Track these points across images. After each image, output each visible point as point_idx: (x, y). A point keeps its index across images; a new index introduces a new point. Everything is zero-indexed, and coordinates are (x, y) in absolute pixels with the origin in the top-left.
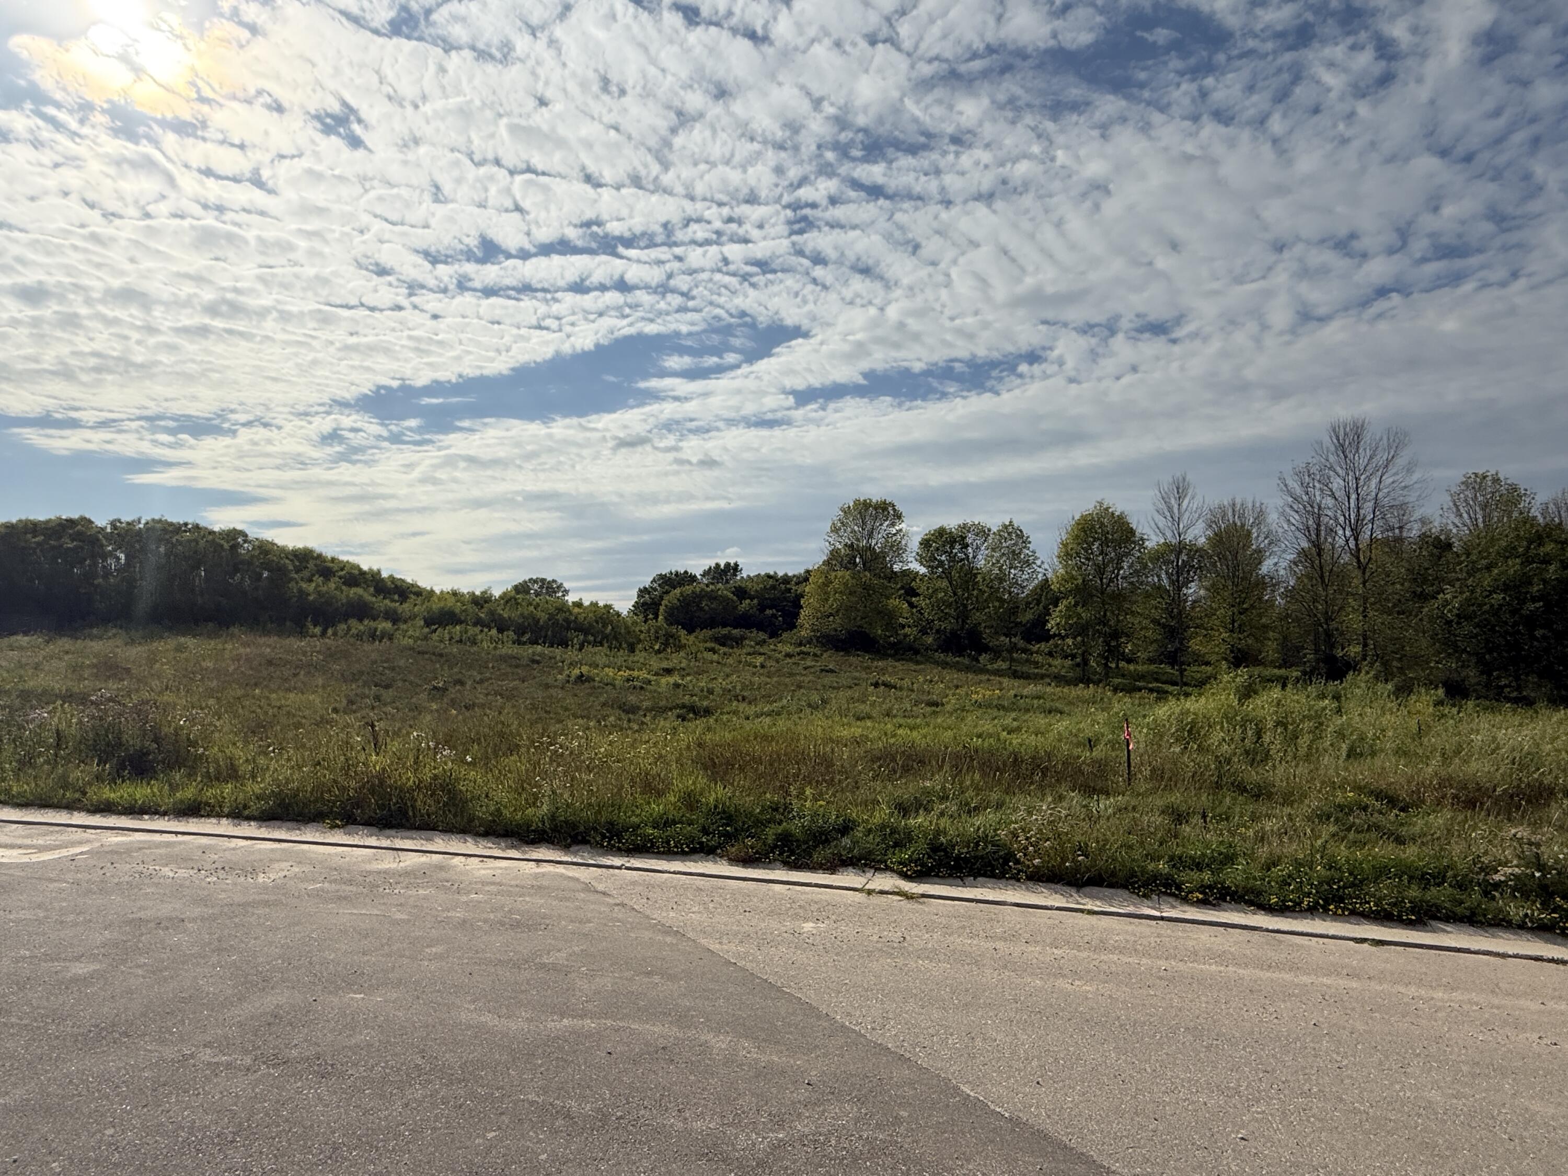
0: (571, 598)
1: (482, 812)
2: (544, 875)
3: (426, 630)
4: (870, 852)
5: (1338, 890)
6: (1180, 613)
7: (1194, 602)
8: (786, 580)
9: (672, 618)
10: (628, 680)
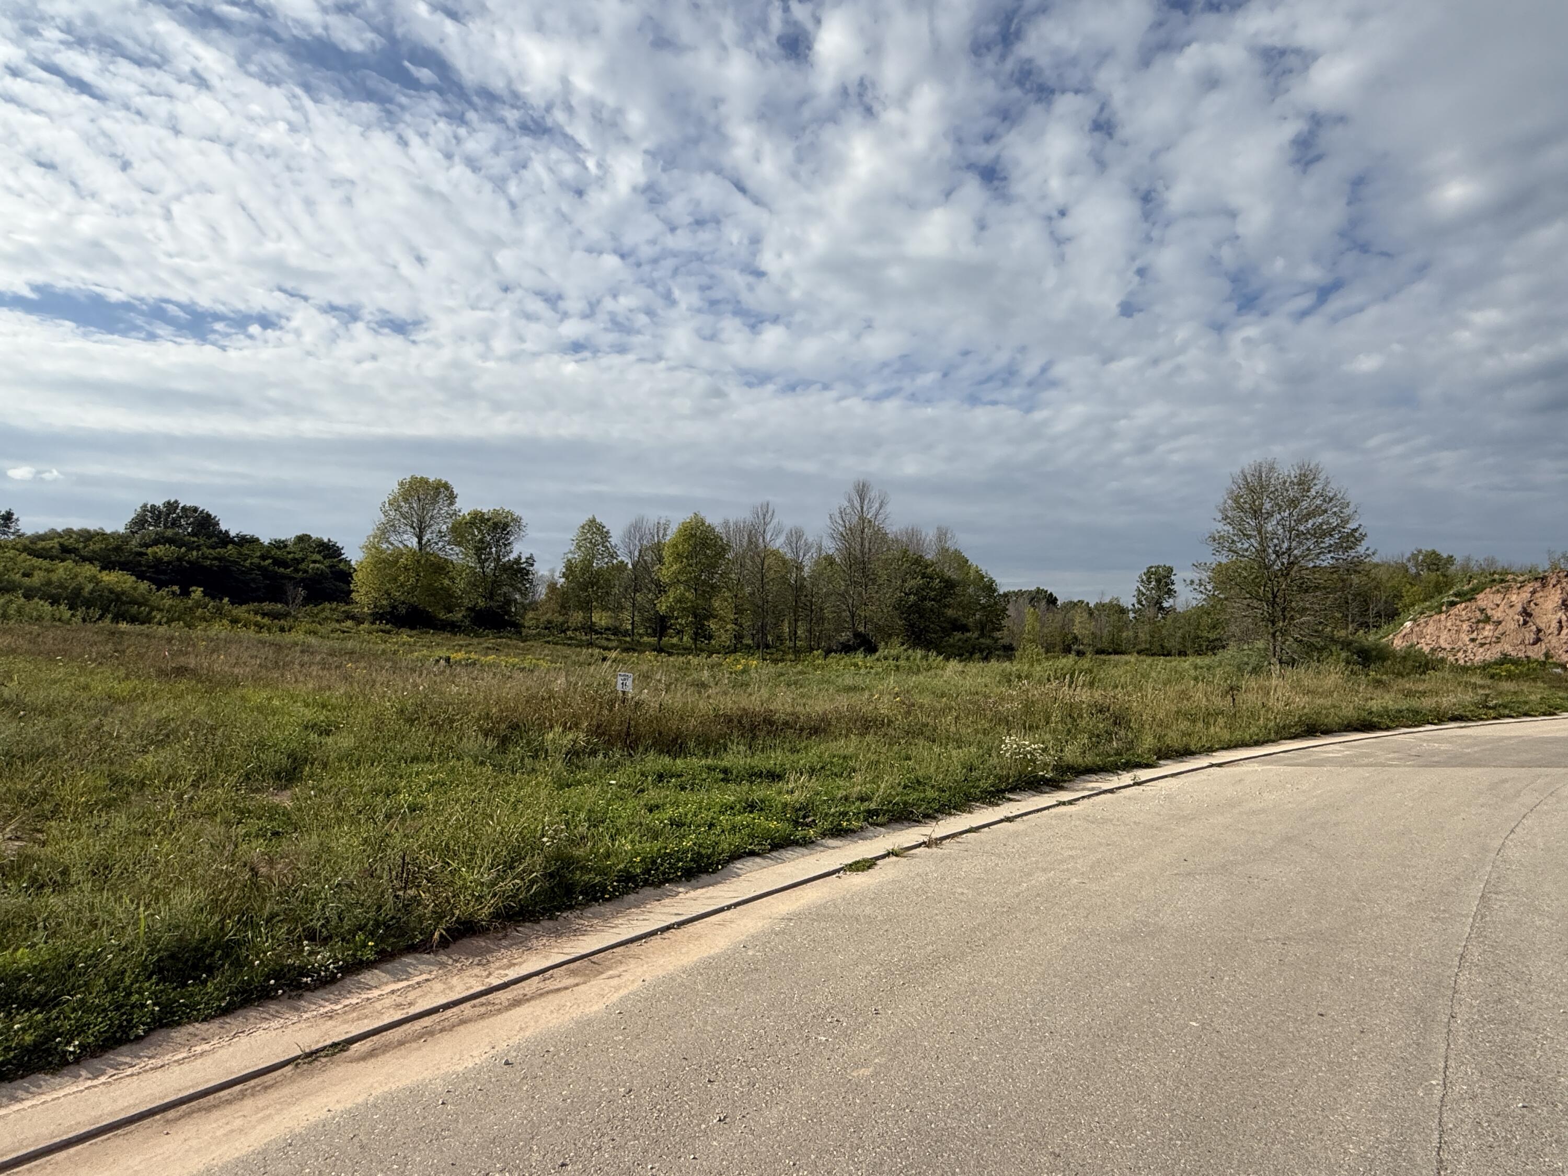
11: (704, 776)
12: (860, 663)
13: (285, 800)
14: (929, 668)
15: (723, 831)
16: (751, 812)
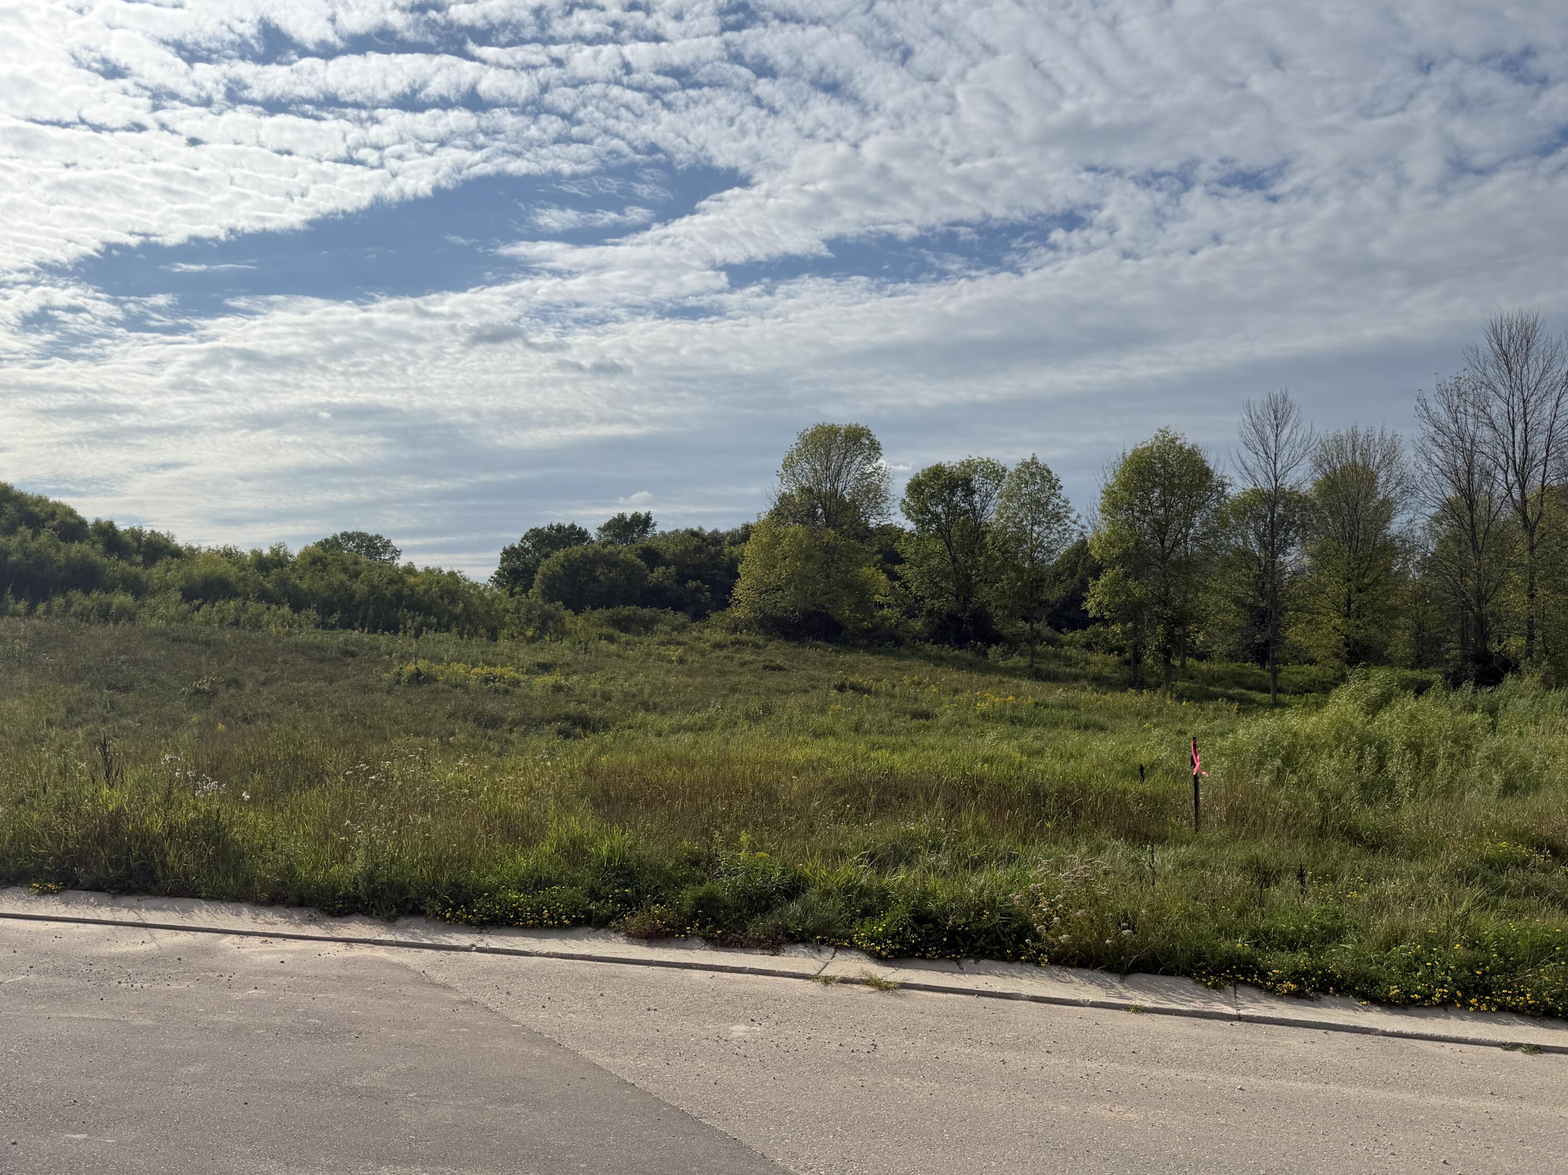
0: (402, 562)
1: (265, 872)
2: (355, 961)
3: (185, 607)
4: (829, 924)
5: (1482, 977)
6: (1274, 588)
7: (1295, 573)
8: (716, 539)
9: (551, 592)
10: (487, 680)
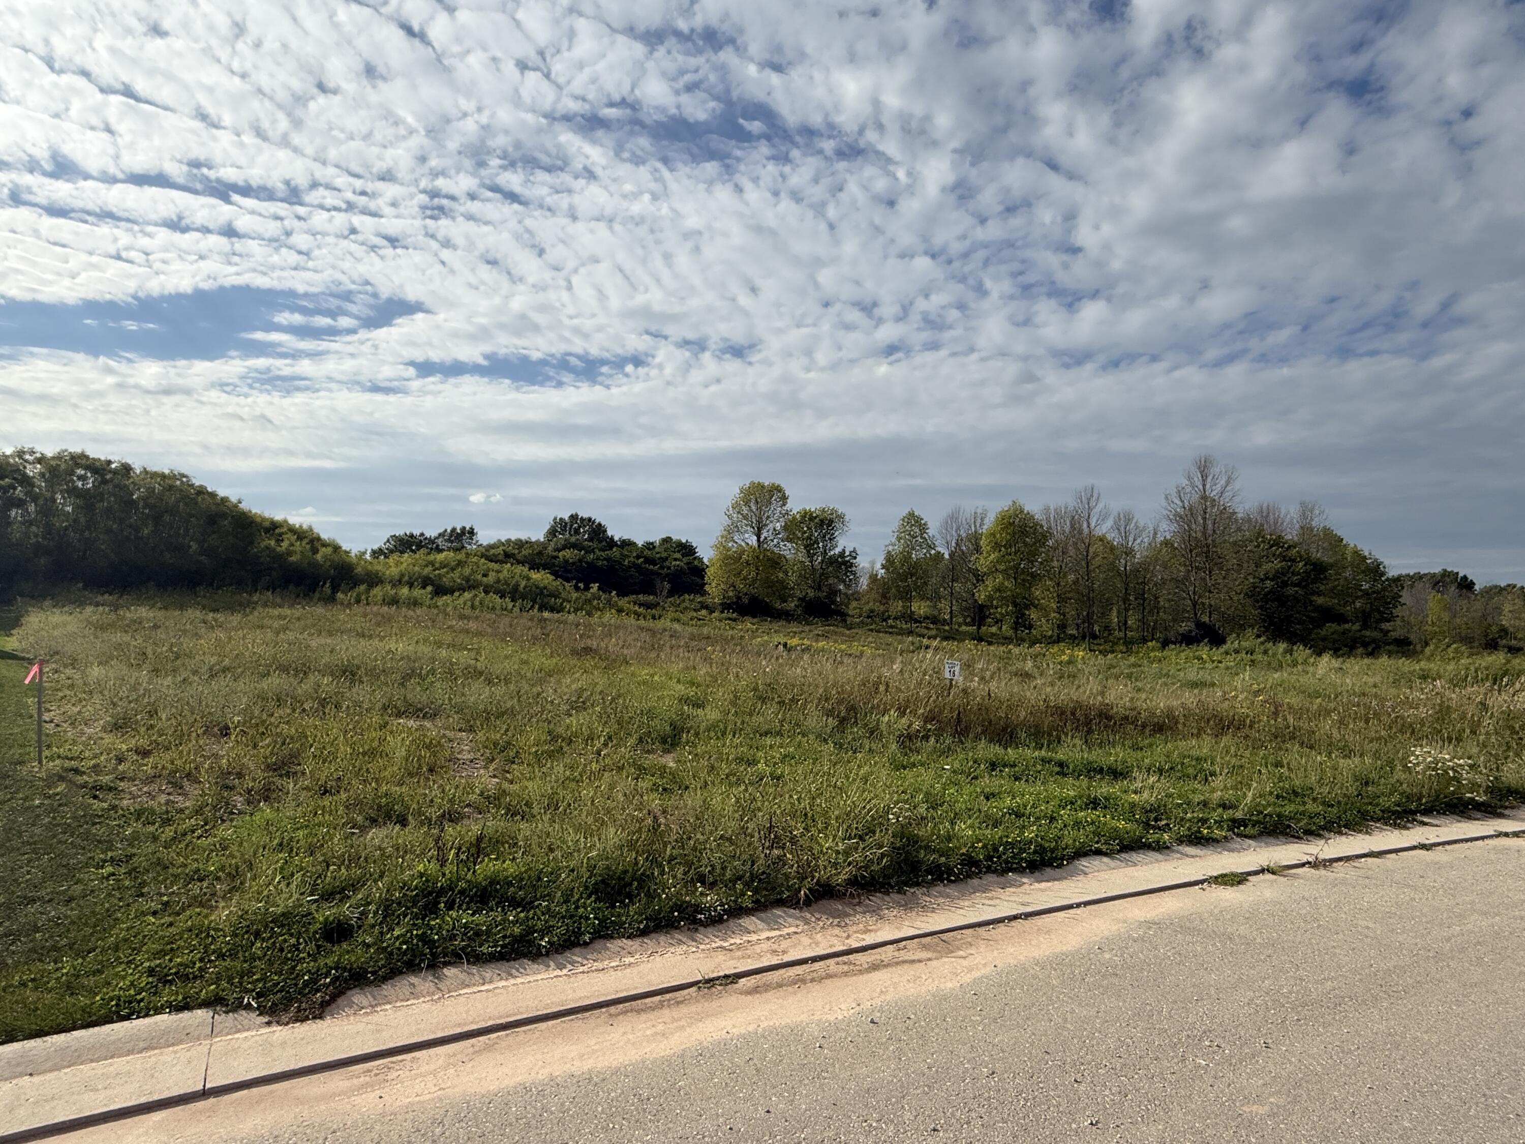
11: (1039, 767)
12: (1204, 656)
13: (670, 761)
14: (1295, 664)
15: (1065, 826)
16: (1095, 809)
